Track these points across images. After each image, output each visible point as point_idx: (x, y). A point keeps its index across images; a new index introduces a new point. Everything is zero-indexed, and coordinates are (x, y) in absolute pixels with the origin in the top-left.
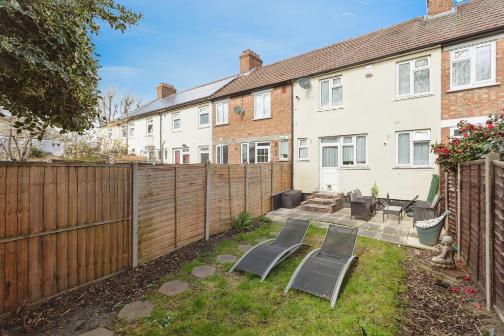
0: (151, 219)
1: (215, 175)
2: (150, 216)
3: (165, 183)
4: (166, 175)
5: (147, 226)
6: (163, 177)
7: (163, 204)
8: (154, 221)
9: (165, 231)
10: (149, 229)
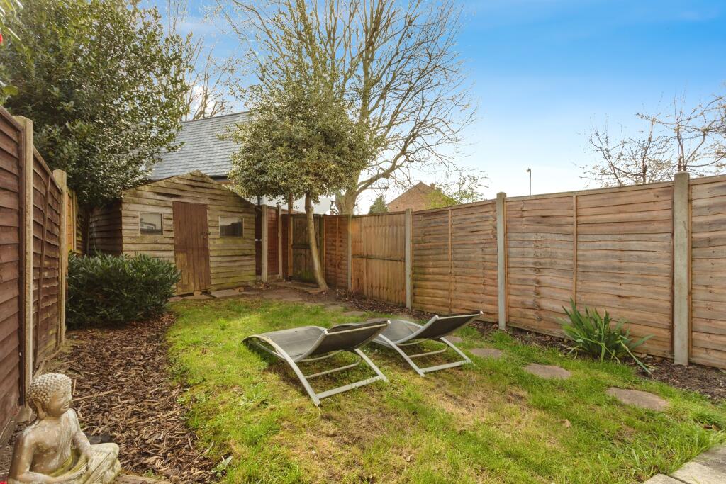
0: (425, 267)
1: (522, 216)
2: (423, 264)
3: (437, 230)
4: (439, 220)
5: (420, 274)
6: (435, 223)
7: (436, 254)
8: (427, 270)
9: (437, 286)
10: (422, 276)
